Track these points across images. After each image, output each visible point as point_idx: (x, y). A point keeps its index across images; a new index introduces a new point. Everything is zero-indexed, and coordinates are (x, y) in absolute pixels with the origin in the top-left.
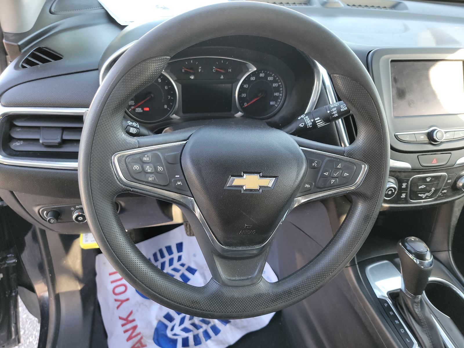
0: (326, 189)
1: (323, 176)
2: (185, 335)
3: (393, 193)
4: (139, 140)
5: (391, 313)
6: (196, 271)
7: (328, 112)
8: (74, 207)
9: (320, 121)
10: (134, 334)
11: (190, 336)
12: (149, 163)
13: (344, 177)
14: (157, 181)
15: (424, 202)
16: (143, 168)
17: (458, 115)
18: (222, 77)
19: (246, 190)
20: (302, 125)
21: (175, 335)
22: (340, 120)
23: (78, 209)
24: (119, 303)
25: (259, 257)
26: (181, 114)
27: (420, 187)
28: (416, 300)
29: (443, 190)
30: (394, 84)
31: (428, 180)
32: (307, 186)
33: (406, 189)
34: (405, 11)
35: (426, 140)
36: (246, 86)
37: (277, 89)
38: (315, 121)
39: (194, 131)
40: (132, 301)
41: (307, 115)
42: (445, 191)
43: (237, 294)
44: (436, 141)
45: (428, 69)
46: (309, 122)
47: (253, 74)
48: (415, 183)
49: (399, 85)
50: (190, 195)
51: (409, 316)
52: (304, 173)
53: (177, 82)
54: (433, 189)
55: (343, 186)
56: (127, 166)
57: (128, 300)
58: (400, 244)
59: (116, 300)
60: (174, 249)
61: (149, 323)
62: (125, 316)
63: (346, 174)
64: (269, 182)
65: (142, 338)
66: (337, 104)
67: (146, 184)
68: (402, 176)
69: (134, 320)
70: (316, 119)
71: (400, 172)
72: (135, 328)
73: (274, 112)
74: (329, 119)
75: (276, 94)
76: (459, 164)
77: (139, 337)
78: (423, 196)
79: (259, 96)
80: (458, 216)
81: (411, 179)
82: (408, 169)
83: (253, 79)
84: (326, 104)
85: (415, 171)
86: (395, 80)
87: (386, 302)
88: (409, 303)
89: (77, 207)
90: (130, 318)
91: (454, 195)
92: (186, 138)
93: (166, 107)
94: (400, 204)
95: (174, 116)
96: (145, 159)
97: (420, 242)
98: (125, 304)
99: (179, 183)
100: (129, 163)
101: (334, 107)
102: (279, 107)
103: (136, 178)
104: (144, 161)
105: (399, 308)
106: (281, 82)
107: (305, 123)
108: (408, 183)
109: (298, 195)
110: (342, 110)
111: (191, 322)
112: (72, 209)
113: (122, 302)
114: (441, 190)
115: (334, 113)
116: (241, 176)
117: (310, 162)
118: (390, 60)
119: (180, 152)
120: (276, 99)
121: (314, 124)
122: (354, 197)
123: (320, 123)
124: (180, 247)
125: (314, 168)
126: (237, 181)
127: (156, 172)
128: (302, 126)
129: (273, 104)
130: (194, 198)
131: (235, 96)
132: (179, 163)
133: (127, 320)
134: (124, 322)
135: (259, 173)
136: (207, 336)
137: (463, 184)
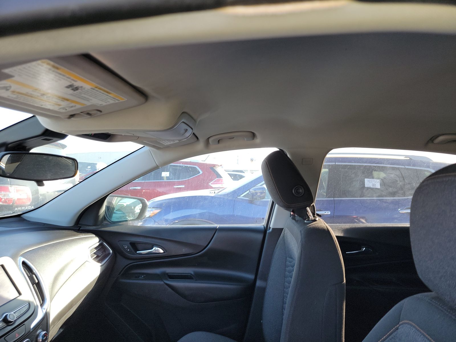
17: (16, 298)
35: (4, 324)
44: (12, 322)
76: (32, 328)
137: (42, 339)
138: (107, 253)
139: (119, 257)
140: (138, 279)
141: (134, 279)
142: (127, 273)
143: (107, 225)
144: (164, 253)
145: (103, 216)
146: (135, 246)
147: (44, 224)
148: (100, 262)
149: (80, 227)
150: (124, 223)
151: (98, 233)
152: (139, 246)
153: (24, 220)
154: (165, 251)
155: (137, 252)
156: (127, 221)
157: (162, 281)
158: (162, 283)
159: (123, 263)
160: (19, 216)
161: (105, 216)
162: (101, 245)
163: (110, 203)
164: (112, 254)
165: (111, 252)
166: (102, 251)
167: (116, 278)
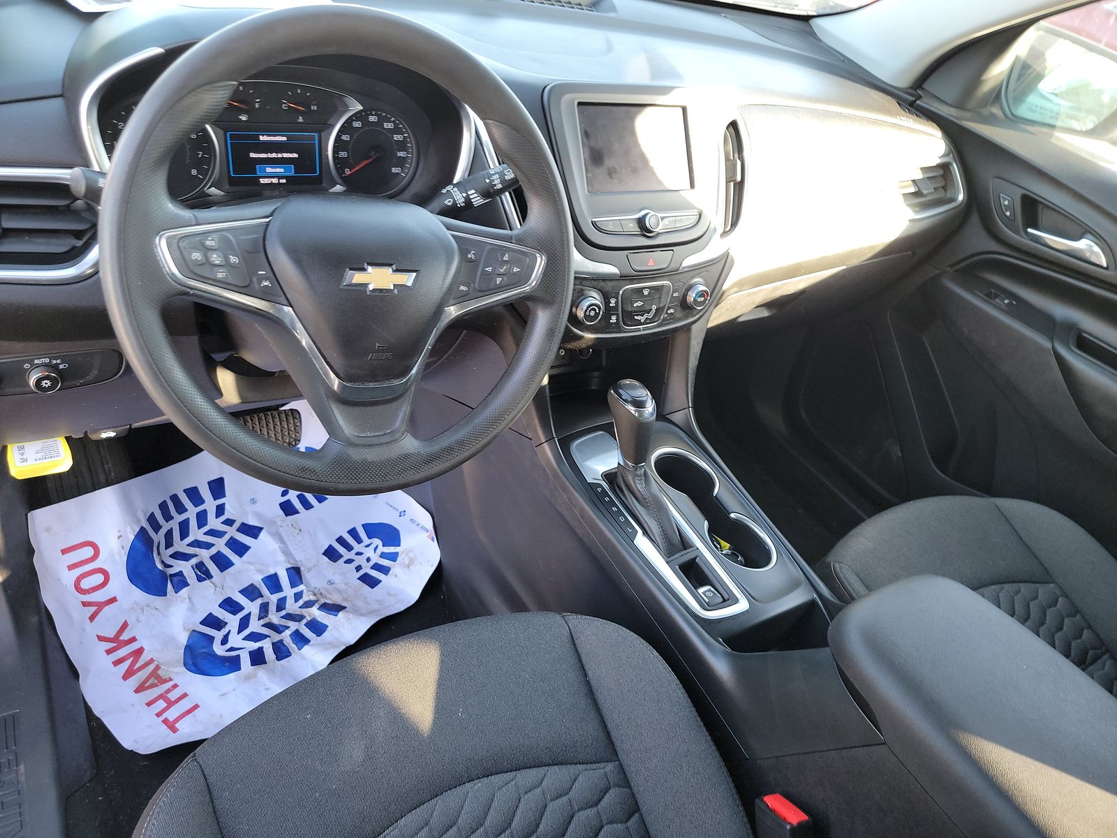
0: (491, 292)
1: (484, 273)
2: (254, 646)
3: (597, 315)
4: (195, 213)
5: (607, 499)
6: (260, 529)
7: (488, 181)
8: (31, 362)
9: (476, 195)
10: (137, 666)
11: (267, 645)
12: (215, 250)
13: (514, 274)
14: (231, 280)
15: (645, 329)
16: (206, 257)
17: (680, 192)
18: (301, 119)
19: (374, 290)
20: (449, 202)
21: (232, 649)
22: (507, 194)
23: (38, 366)
24: (93, 609)
25: (400, 401)
26: (227, 187)
27: (635, 305)
28: (638, 472)
29: (669, 309)
30: (585, 140)
31: (646, 292)
32: (463, 288)
33: (616, 308)
34: (612, 15)
35: (636, 230)
36: (345, 137)
37: (402, 146)
38: (468, 195)
39: (279, 204)
40: (123, 602)
41: (455, 185)
42: (672, 311)
43: (371, 456)
44: (651, 232)
45: (632, 119)
46: (459, 198)
47: (357, 116)
48: (627, 298)
49: (592, 144)
50: (285, 302)
51: (631, 499)
52: (456, 270)
53: (215, 124)
54: (654, 307)
55: (513, 286)
56: (181, 253)
57: (113, 600)
58: (612, 392)
59: (85, 604)
60: (205, 493)
61: (172, 640)
62: (111, 635)
63: (516, 270)
64: (408, 279)
65: (158, 668)
66: (499, 168)
67: (214, 284)
68: (609, 286)
69: (133, 640)
70: (470, 193)
71: (604, 280)
72: (139, 652)
73: (400, 186)
74: (490, 193)
75: (401, 154)
76: (685, 267)
77: (151, 667)
78: (642, 319)
79: (372, 157)
80: (699, 353)
81: (621, 292)
82: (615, 275)
83: (357, 124)
84: (485, 169)
85: (625, 278)
86: (586, 135)
87: (600, 485)
88: (630, 478)
89: (36, 362)
90: (125, 637)
91: (686, 317)
92: (268, 214)
93: (194, 172)
94: (609, 333)
95: (213, 190)
96: (208, 243)
97: (641, 388)
98: (106, 609)
99: (266, 283)
100: (185, 248)
101: (496, 173)
102: (408, 176)
103: (198, 273)
104: (209, 247)
105: (618, 491)
106: (408, 133)
107: (454, 199)
108: (617, 299)
109: (452, 302)
110: (507, 178)
111: (262, 622)
112: (27, 366)
113: (100, 606)
114: (666, 309)
115: (496, 182)
116: (364, 270)
117: (463, 252)
118: (576, 103)
119: (262, 234)
120: (401, 162)
121: (468, 201)
122: (530, 304)
123: (477, 200)
124: (217, 487)
125: (471, 261)
126: (358, 278)
127: (227, 265)
128: (449, 204)
129: (397, 171)
130: (292, 307)
131: (327, 155)
132: (262, 250)
133: (116, 641)
134: (111, 645)
135: (390, 265)
136: (300, 639)
137: (694, 299)
138: (949, 195)
139: (975, 220)
140: (990, 303)
141: (980, 297)
142: (972, 271)
143: (990, 120)
144: (1107, 268)
145: (997, 86)
146: (1031, 209)
147: (846, 59)
148: (917, 209)
149: (920, 97)
150: (1045, 130)
151: (953, 133)
152: (1045, 216)
153: (812, 34)
154: (1112, 266)
155: (1030, 230)
156: (1052, 127)
157: (1052, 341)
158: (1047, 344)
159: (976, 241)
160: (806, 19)
161: (1000, 89)
162: (945, 167)
163: (1037, 53)
164: (959, 205)
165: (961, 197)
166: (936, 186)
167: (939, 271)
